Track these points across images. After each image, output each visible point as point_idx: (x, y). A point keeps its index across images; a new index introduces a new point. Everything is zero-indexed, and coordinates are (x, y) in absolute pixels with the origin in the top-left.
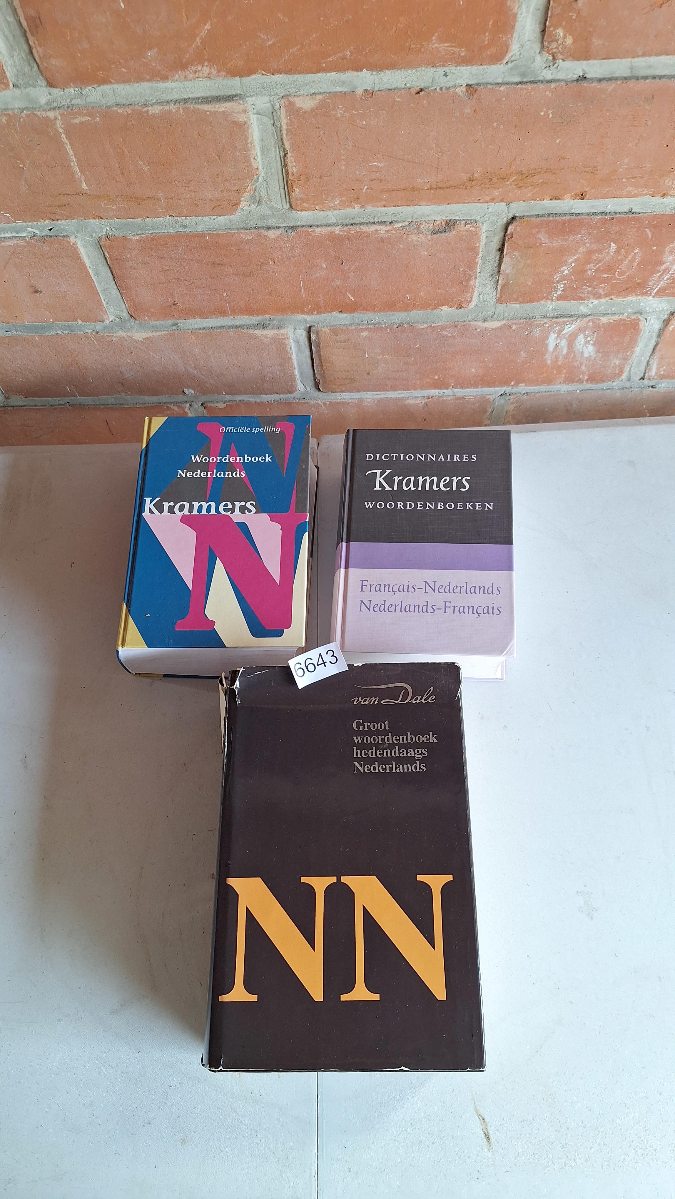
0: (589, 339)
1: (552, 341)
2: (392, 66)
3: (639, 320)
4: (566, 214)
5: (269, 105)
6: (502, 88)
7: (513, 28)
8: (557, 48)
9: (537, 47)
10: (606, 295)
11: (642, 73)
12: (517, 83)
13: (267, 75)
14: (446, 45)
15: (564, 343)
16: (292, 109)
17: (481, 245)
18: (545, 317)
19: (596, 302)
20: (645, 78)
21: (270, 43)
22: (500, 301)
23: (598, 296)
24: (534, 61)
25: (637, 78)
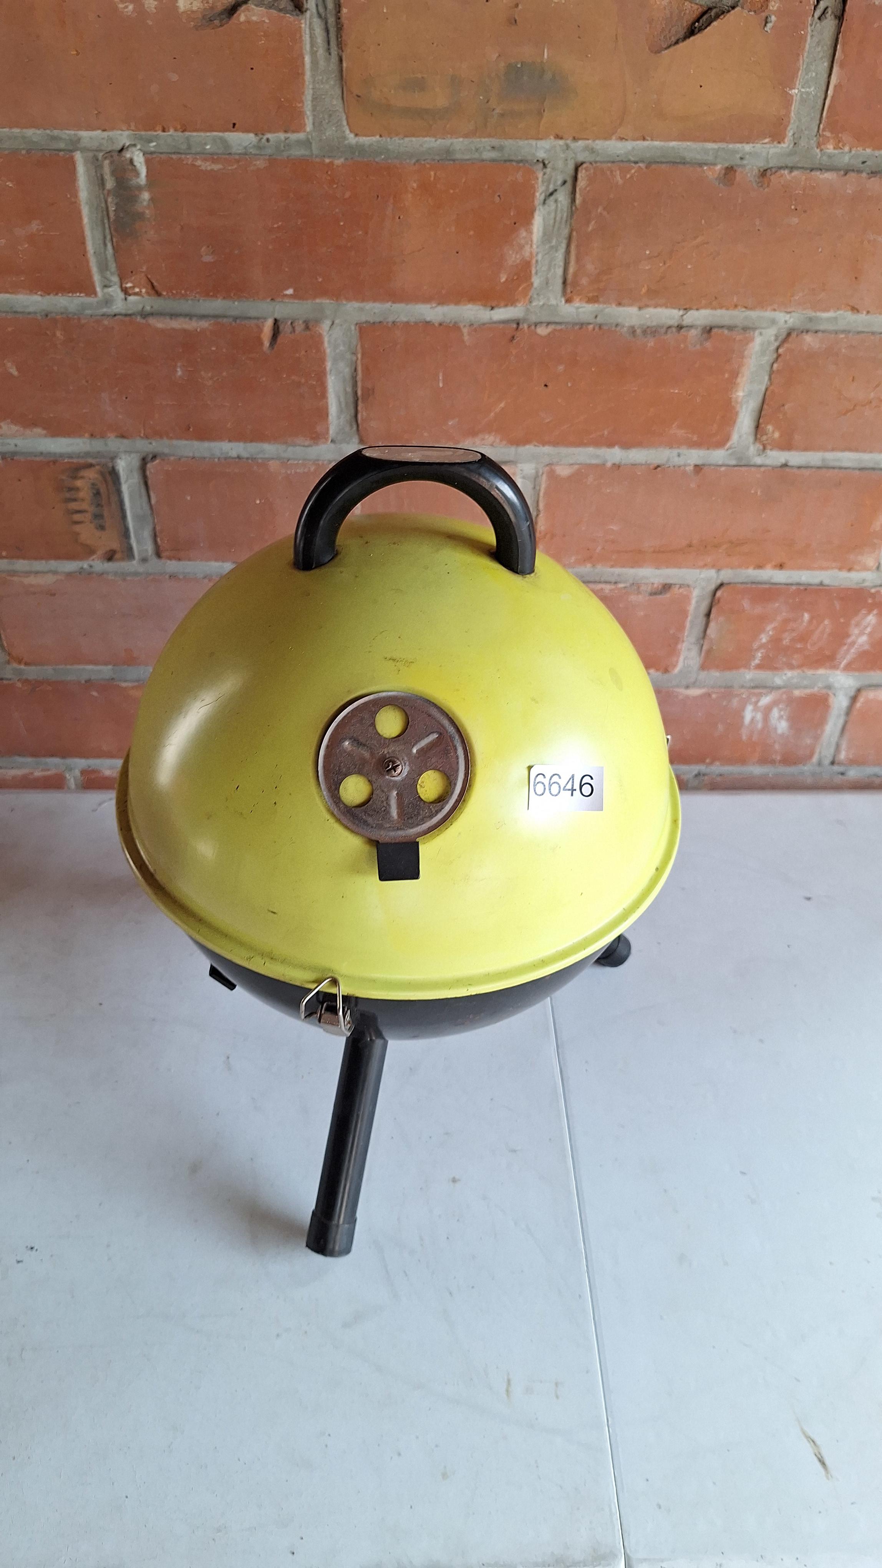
0: (782, 713)
1: (748, 714)
2: (639, 444)
3: (828, 695)
4: (766, 583)
5: (534, 471)
6: (723, 469)
7: (735, 422)
8: (767, 440)
9: (751, 439)
10: (800, 666)
11: (832, 464)
12: (734, 466)
13: (538, 446)
14: (683, 431)
15: (759, 716)
16: (552, 475)
17: (692, 608)
18: (742, 687)
19: (790, 674)
20: (834, 468)
21: (548, 420)
22: (703, 667)
23: (791, 667)
24: (748, 448)
25: (828, 468)
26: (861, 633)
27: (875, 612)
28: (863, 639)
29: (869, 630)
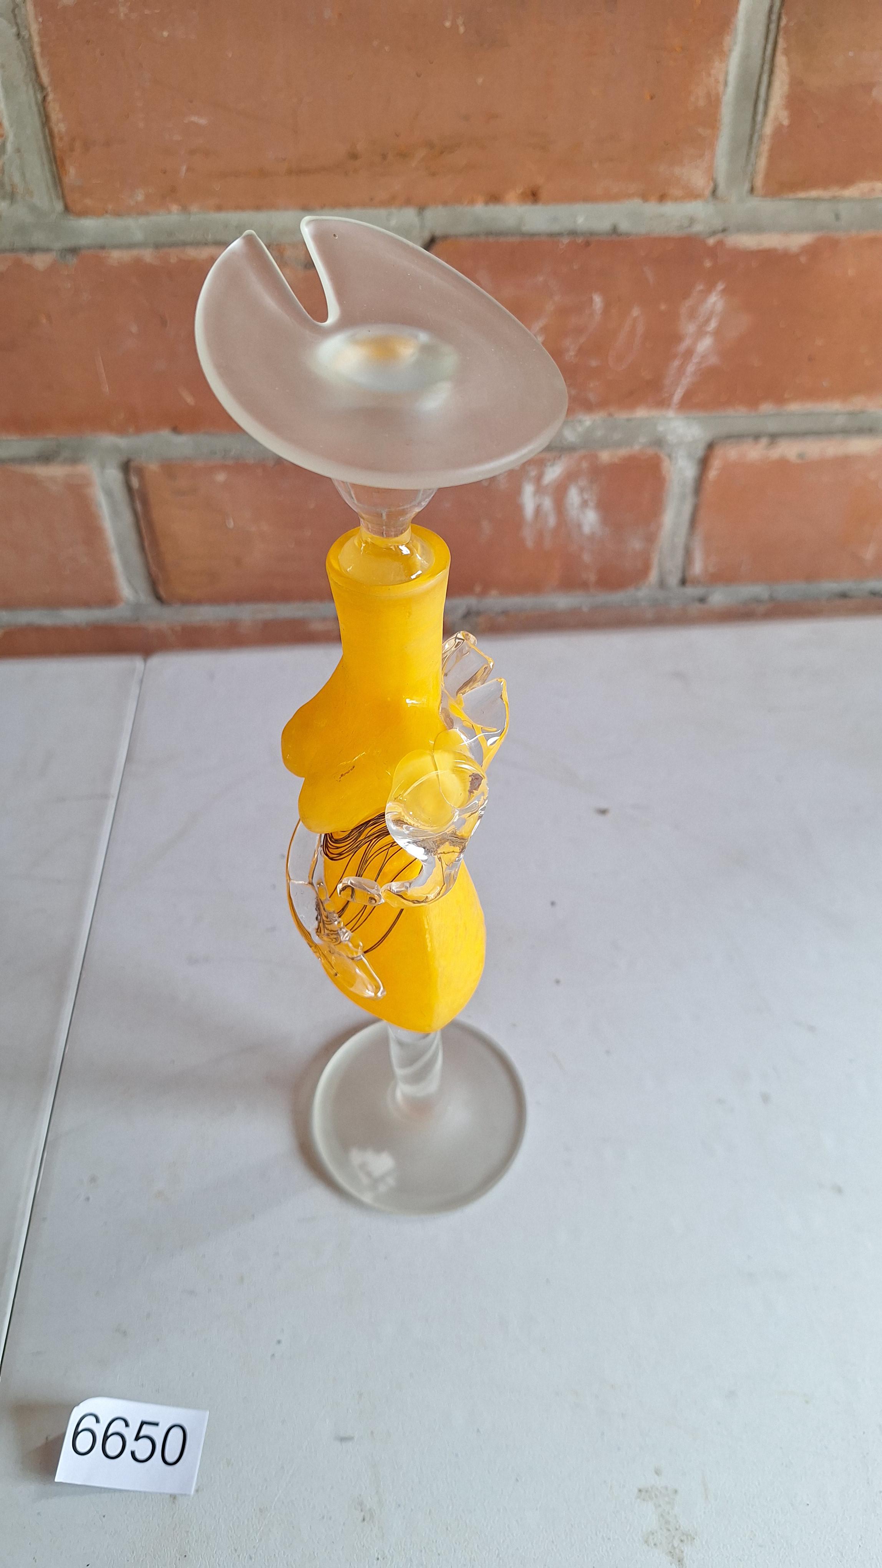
0: (586, 494)
1: (529, 501)
3: (659, 458)
4: (514, 235)
10: (603, 404)
15: (547, 503)
16: (44, 2)
19: (588, 419)
23: (591, 407)
26: (701, 333)
27: (720, 286)
28: (705, 344)
29: (713, 325)
